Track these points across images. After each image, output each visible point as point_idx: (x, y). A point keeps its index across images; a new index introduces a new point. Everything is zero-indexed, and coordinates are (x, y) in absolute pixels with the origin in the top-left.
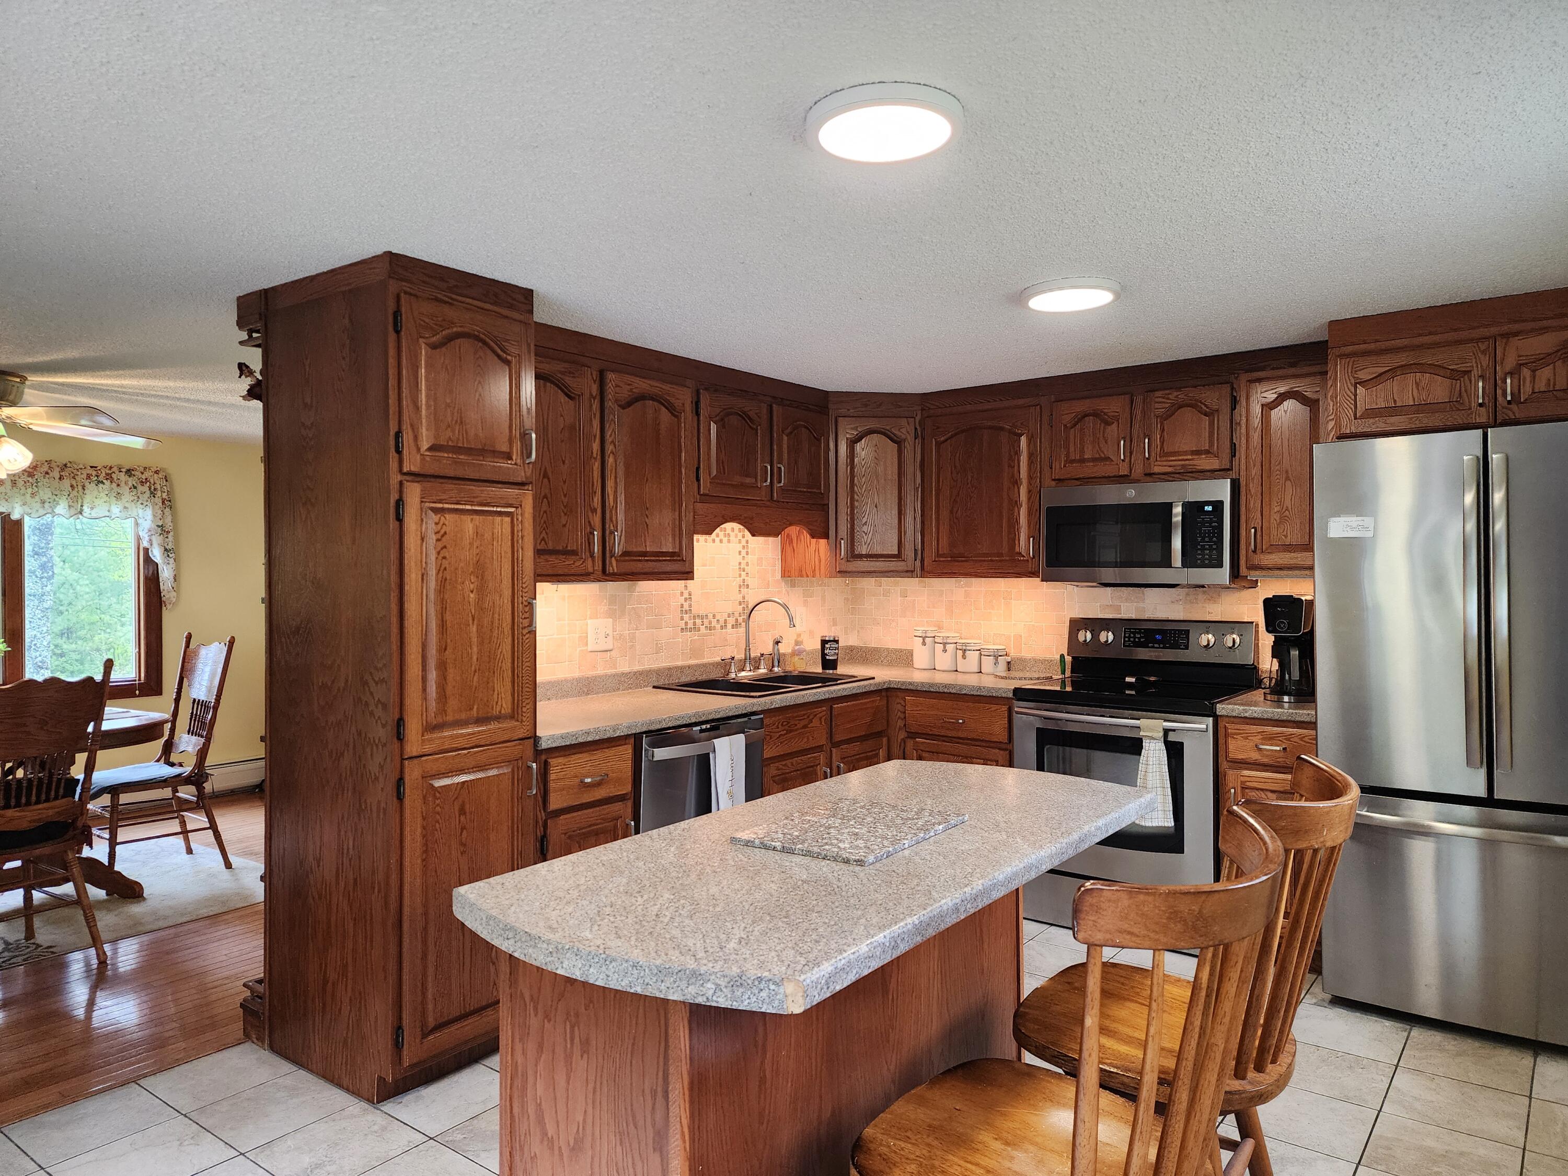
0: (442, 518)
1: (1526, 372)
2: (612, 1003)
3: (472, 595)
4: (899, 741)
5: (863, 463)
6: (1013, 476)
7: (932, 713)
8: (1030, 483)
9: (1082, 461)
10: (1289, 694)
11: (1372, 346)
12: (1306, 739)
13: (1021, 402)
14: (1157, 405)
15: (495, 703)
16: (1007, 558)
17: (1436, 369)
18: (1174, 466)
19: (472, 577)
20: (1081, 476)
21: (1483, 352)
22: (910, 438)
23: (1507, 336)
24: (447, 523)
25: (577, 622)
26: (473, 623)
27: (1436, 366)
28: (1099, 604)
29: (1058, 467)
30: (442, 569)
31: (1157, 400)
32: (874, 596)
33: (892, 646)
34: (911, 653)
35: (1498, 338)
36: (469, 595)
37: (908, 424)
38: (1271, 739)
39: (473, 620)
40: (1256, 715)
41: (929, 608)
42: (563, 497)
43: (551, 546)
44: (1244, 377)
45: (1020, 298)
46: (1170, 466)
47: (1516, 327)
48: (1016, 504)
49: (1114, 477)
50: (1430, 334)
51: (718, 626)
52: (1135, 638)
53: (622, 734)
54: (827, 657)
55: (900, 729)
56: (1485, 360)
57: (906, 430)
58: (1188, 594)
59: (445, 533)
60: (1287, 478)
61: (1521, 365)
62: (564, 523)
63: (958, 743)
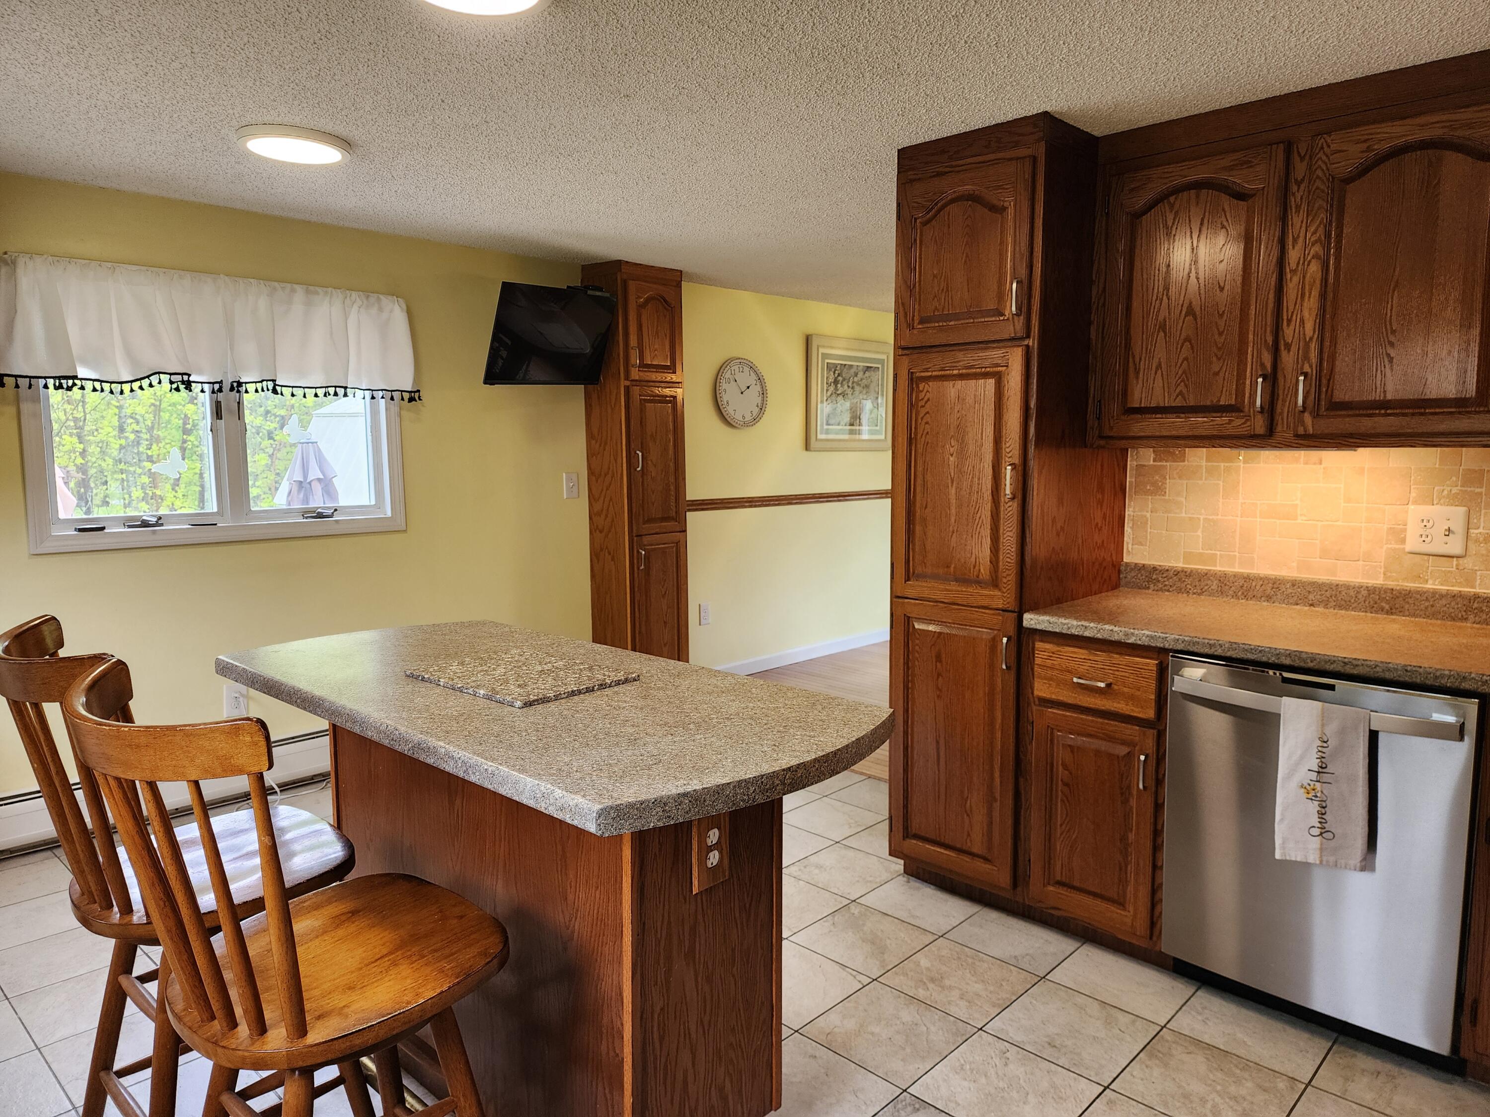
0: (926, 385)
3: (951, 459)
15: (972, 567)
19: (952, 441)
24: (930, 390)
25: (1387, 507)
26: (952, 486)
30: (925, 433)
36: (949, 458)
39: (952, 483)
42: (1216, 336)
43: (1192, 402)
53: (1139, 642)
59: (928, 400)
62: (1217, 370)
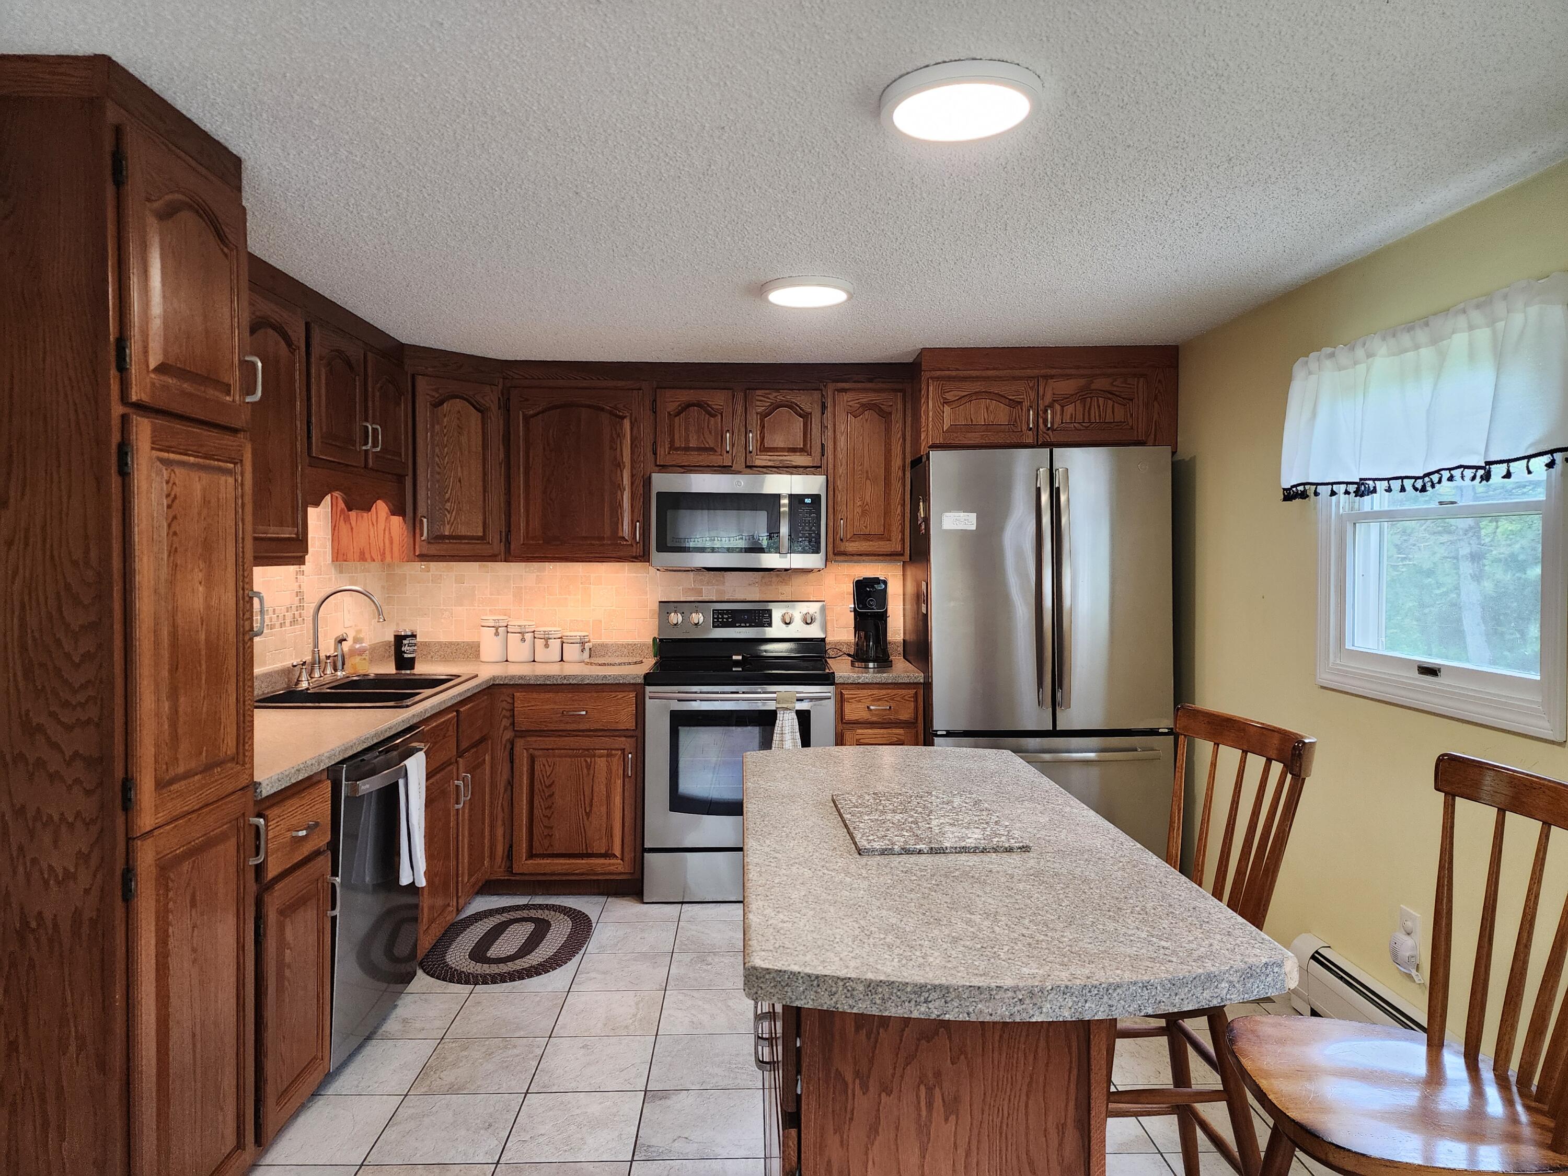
0: (172, 474)
1: (1058, 407)
2: (997, 1045)
4: (504, 742)
5: (445, 431)
6: (615, 458)
7: (547, 707)
8: (632, 467)
9: (687, 449)
10: (874, 661)
11: (954, 373)
12: (906, 698)
13: (620, 384)
14: (758, 403)
15: (222, 741)
16: (609, 542)
17: (1000, 397)
18: (774, 461)
20: (686, 464)
21: (1032, 388)
22: (494, 407)
23: (1046, 377)
24: (176, 482)
27: (1000, 395)
28: (681, 588)
29: (662, 452)
30: (173, 549)
31: (757, 398)
32: (419, 582)
33: (443, 639)
34: (477, 645)
35: (1041, 380)
37: (492, 391)
38: (879, 700)
39: (202, 624)
40: (867, 681)
41: (491, 594)
44: (831, 386)
45: (761, 289)
46: (770, 460)
47: (1053, 372)
48: (620, 488)
49: (719, 466)
50: (994, 369)
51: (278, 624)
52: (723, 618)
54: (406, 656)
55: (505, 728)
56: (1032, 395)
57: (491, 399)
58: (763, 577)
59: (176, 496)
60: (867, 478)
61: (1054, 401)
63: (577, 736)
